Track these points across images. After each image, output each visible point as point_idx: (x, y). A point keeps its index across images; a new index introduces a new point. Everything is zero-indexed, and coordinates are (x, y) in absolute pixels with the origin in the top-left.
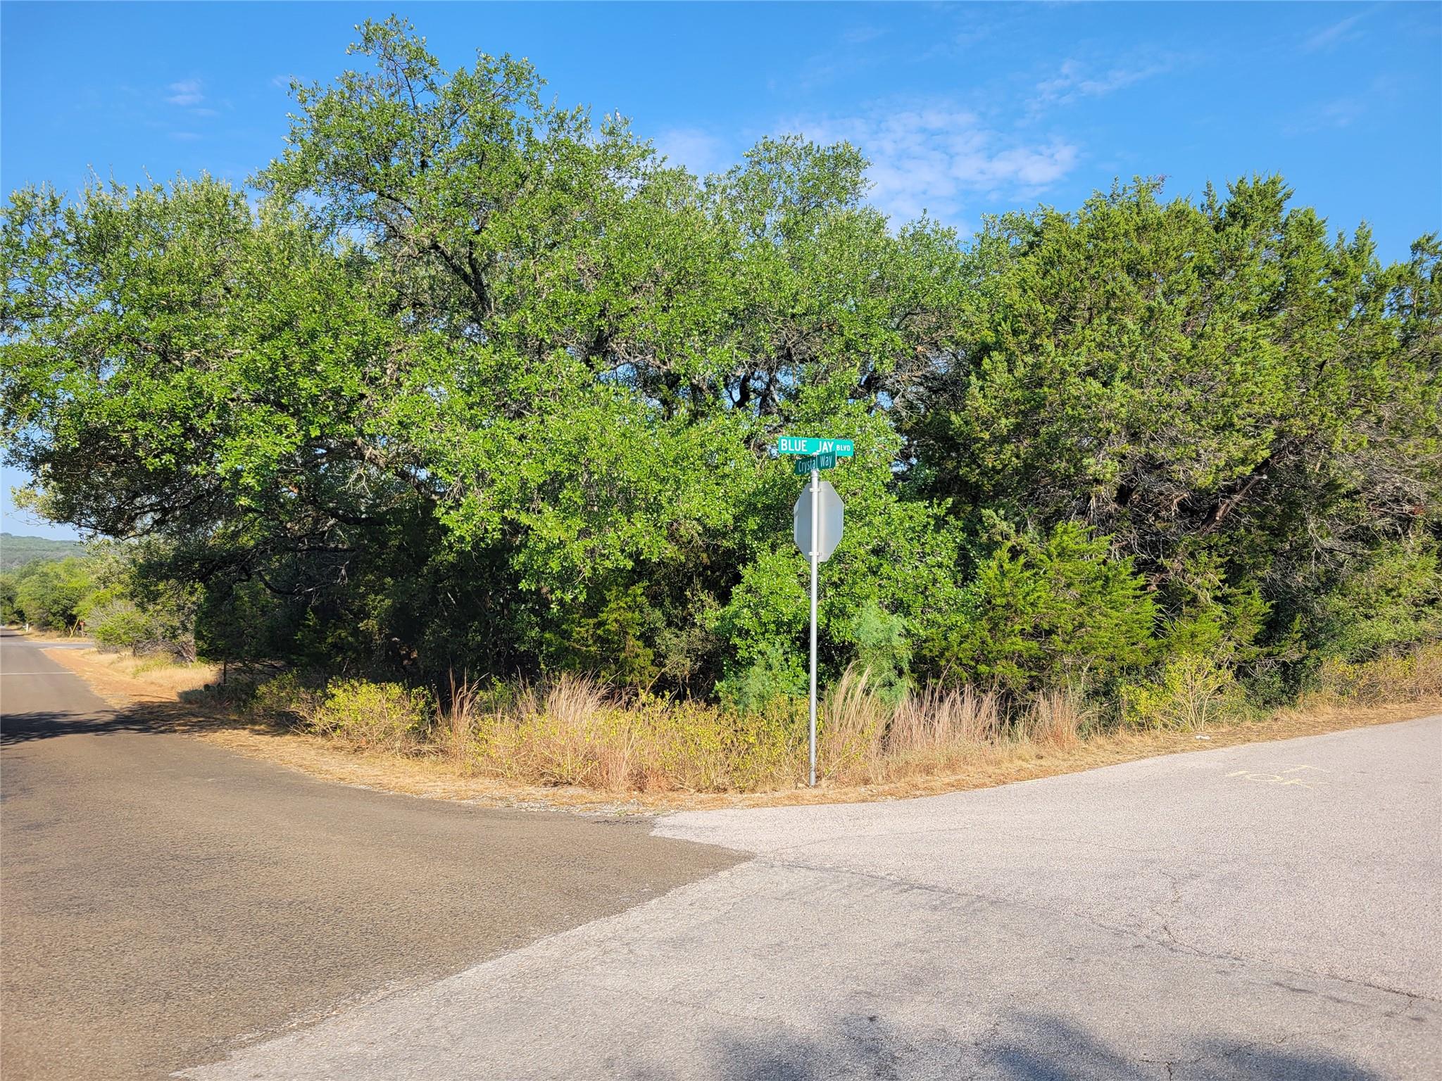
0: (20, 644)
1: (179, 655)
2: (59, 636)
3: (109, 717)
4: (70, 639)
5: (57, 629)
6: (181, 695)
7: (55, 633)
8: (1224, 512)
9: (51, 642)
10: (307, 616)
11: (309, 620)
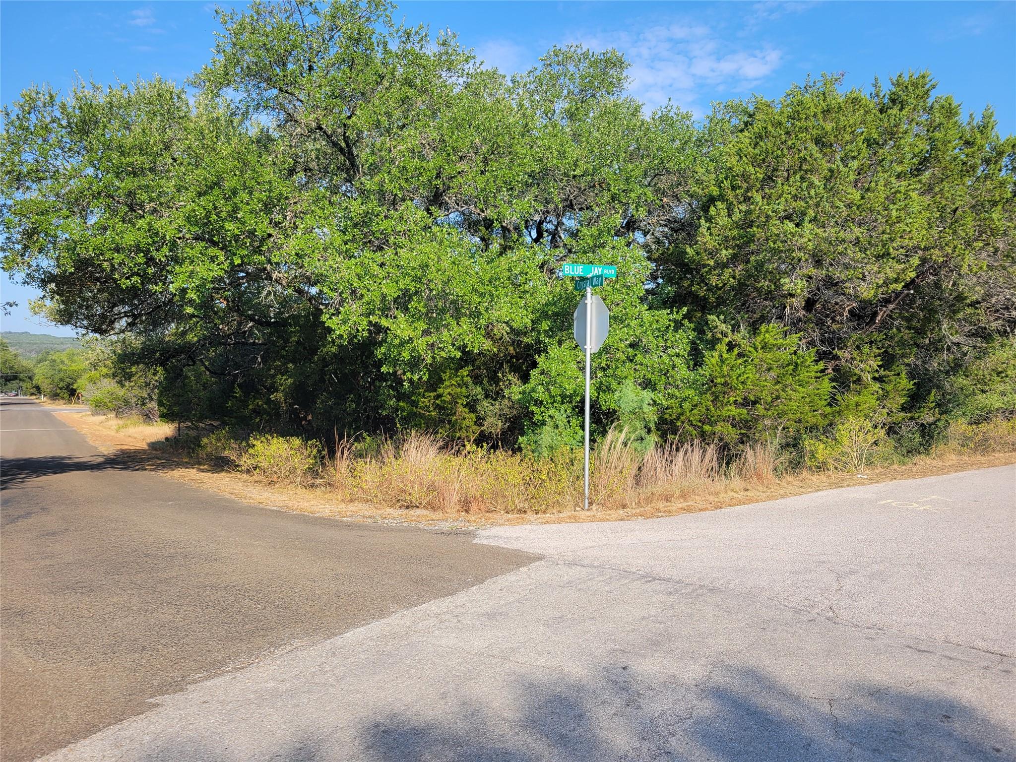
0: (38, 409)
1: (147, 417)
2: (65, 404)
3: (101, 460)
4: (72, 405)
5: (63, 398)
6: (150, 445)
7: (61, 402)
8: (882, 317)
9: (59, 407)
10: (235, 390)
11: (236, 393)
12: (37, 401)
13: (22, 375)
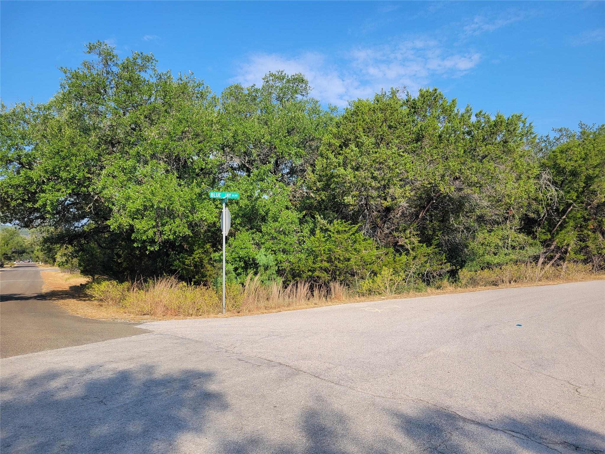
0: (34, 269)
2: (51, 266)
4: (54, 267)
5: (50, 263)
6: (71, 287)
8: (422, 214)
9: (47, 268)
12: (37, 265)
13: (28, 250)
